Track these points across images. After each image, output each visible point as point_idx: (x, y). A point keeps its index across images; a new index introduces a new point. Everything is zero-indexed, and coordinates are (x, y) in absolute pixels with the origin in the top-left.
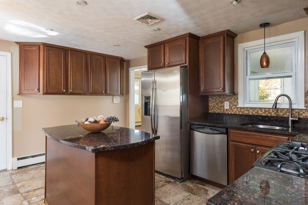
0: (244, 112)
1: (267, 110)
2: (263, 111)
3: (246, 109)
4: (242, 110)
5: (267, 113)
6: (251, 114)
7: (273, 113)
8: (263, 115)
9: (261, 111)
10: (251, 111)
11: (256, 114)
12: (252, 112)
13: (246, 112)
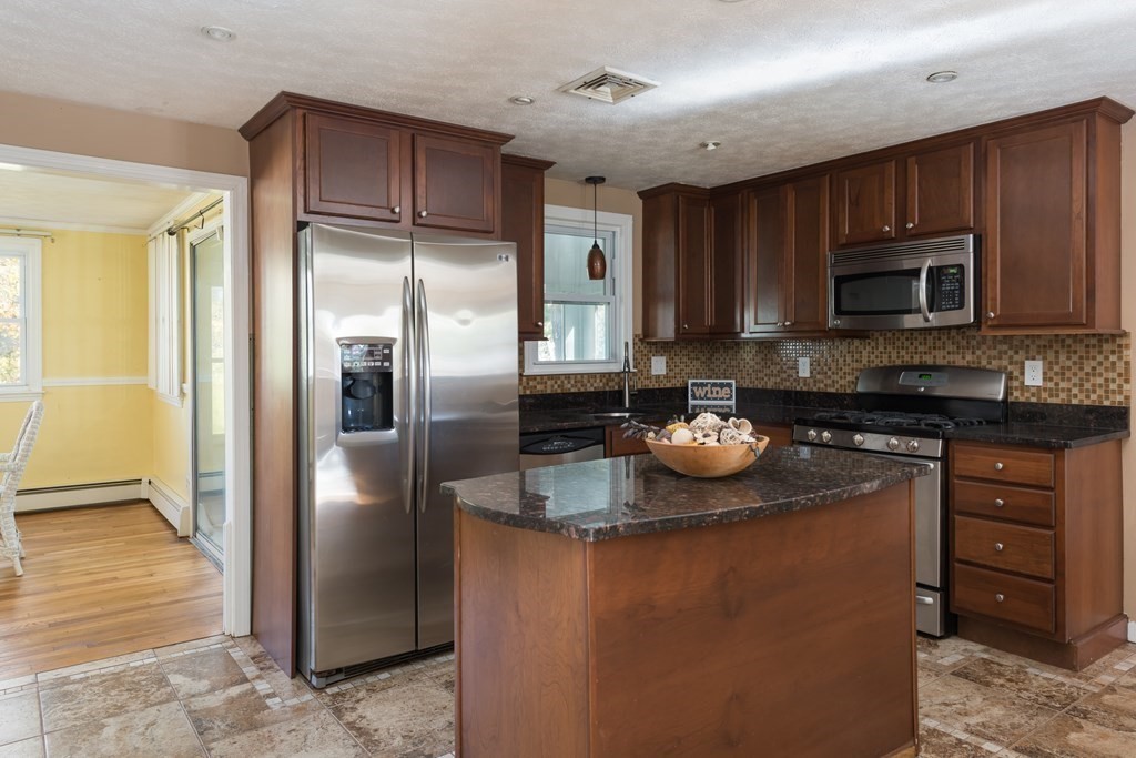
0: (535, 387)
1: (579, 377)
2: (572, 382)
3: (538, 379)
4: (531, 383)
5: (579, 385)
6: (549, 391)
7: (589, 385)
8: (573, 390)
9: (569, 382)
10: (549, 383)
11: (559, 391)
12: (553, 386)
13: (539, 387)
